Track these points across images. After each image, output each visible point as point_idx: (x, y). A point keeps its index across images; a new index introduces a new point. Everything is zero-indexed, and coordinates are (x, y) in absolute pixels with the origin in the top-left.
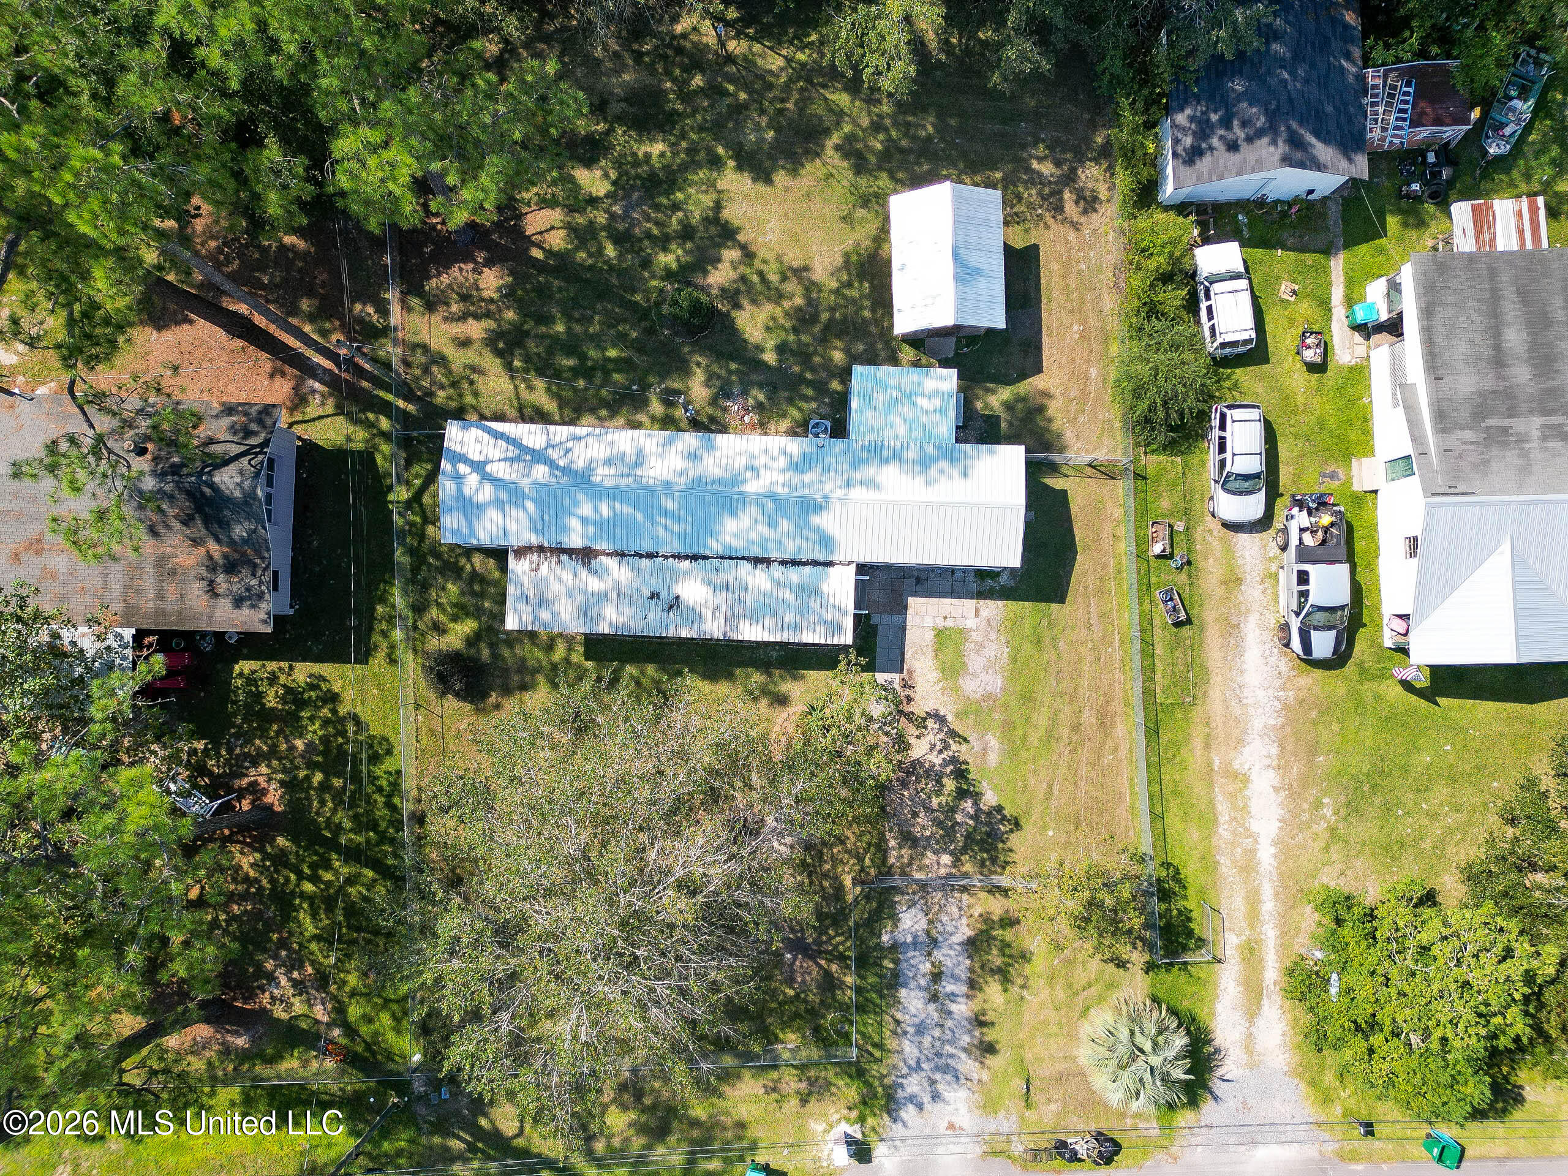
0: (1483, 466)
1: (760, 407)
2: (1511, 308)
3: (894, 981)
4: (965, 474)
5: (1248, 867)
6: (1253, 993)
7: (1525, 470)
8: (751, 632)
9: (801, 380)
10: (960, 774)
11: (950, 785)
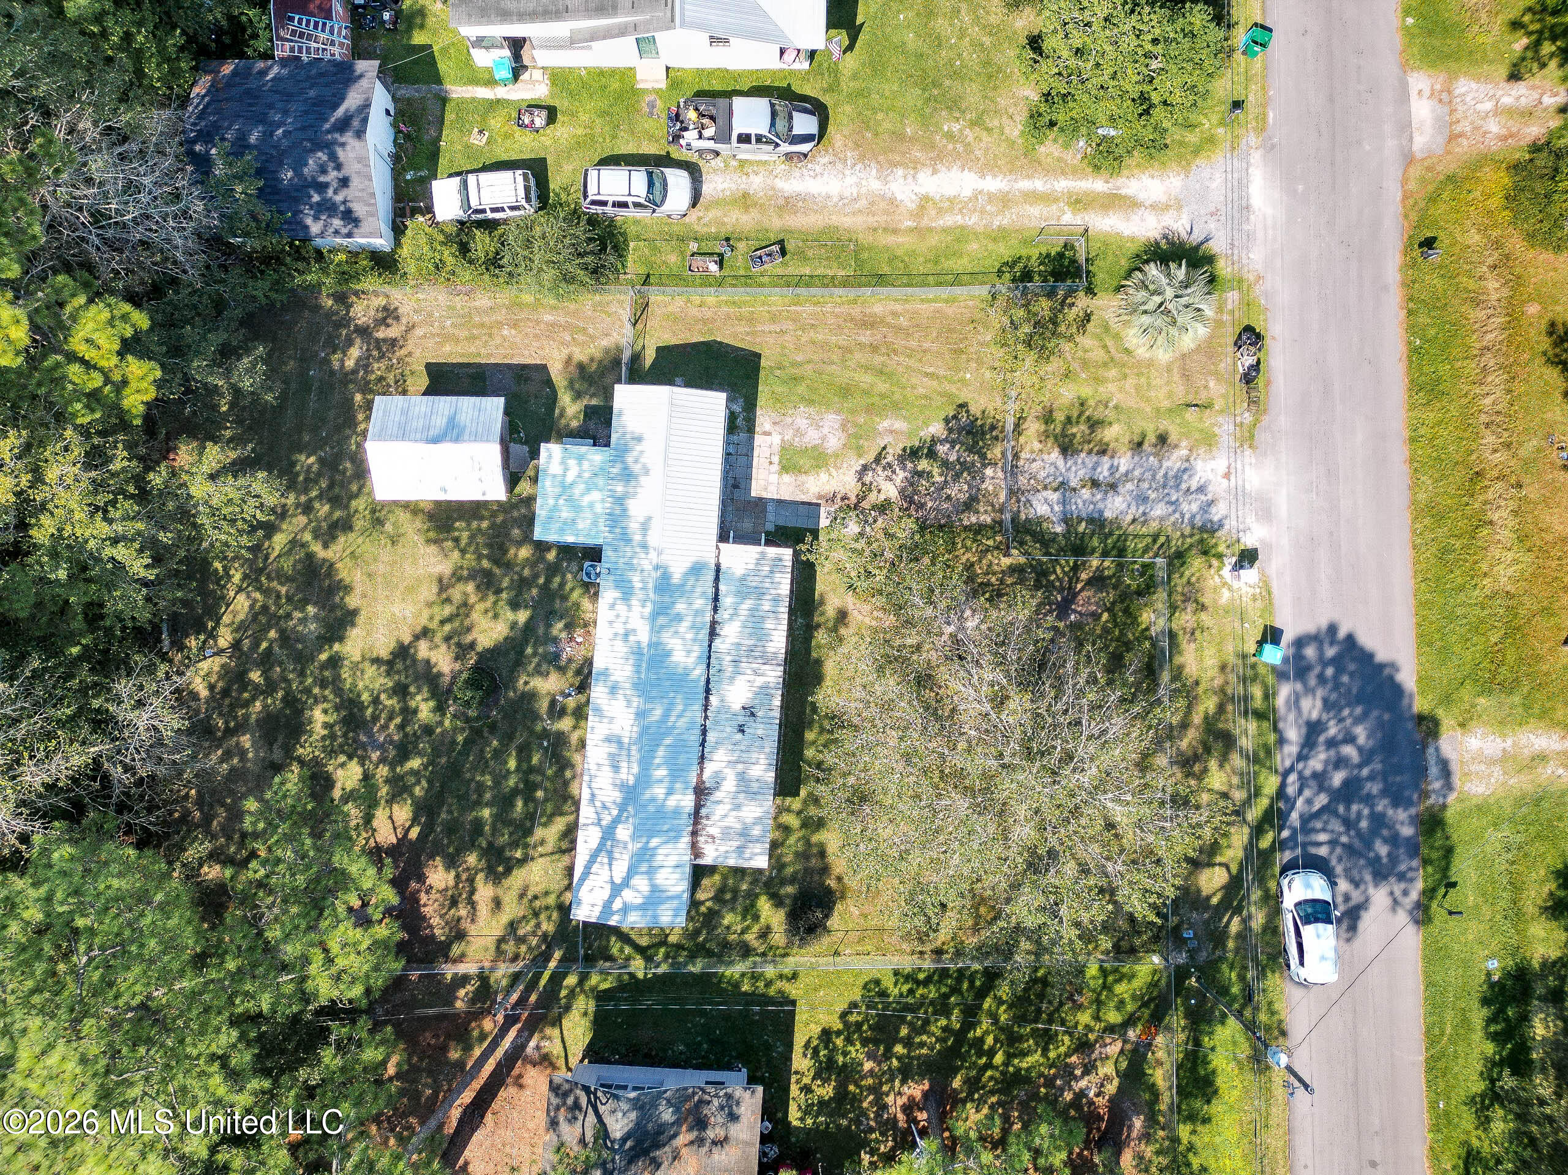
1: (569, 627)
3: (1098, 522)
4: (639, 439)
5: (1004, 201)
6: (1114, 202)
8: (778, 641)
9: (545, 588)
10: (913, 454)
11: (923, 464)
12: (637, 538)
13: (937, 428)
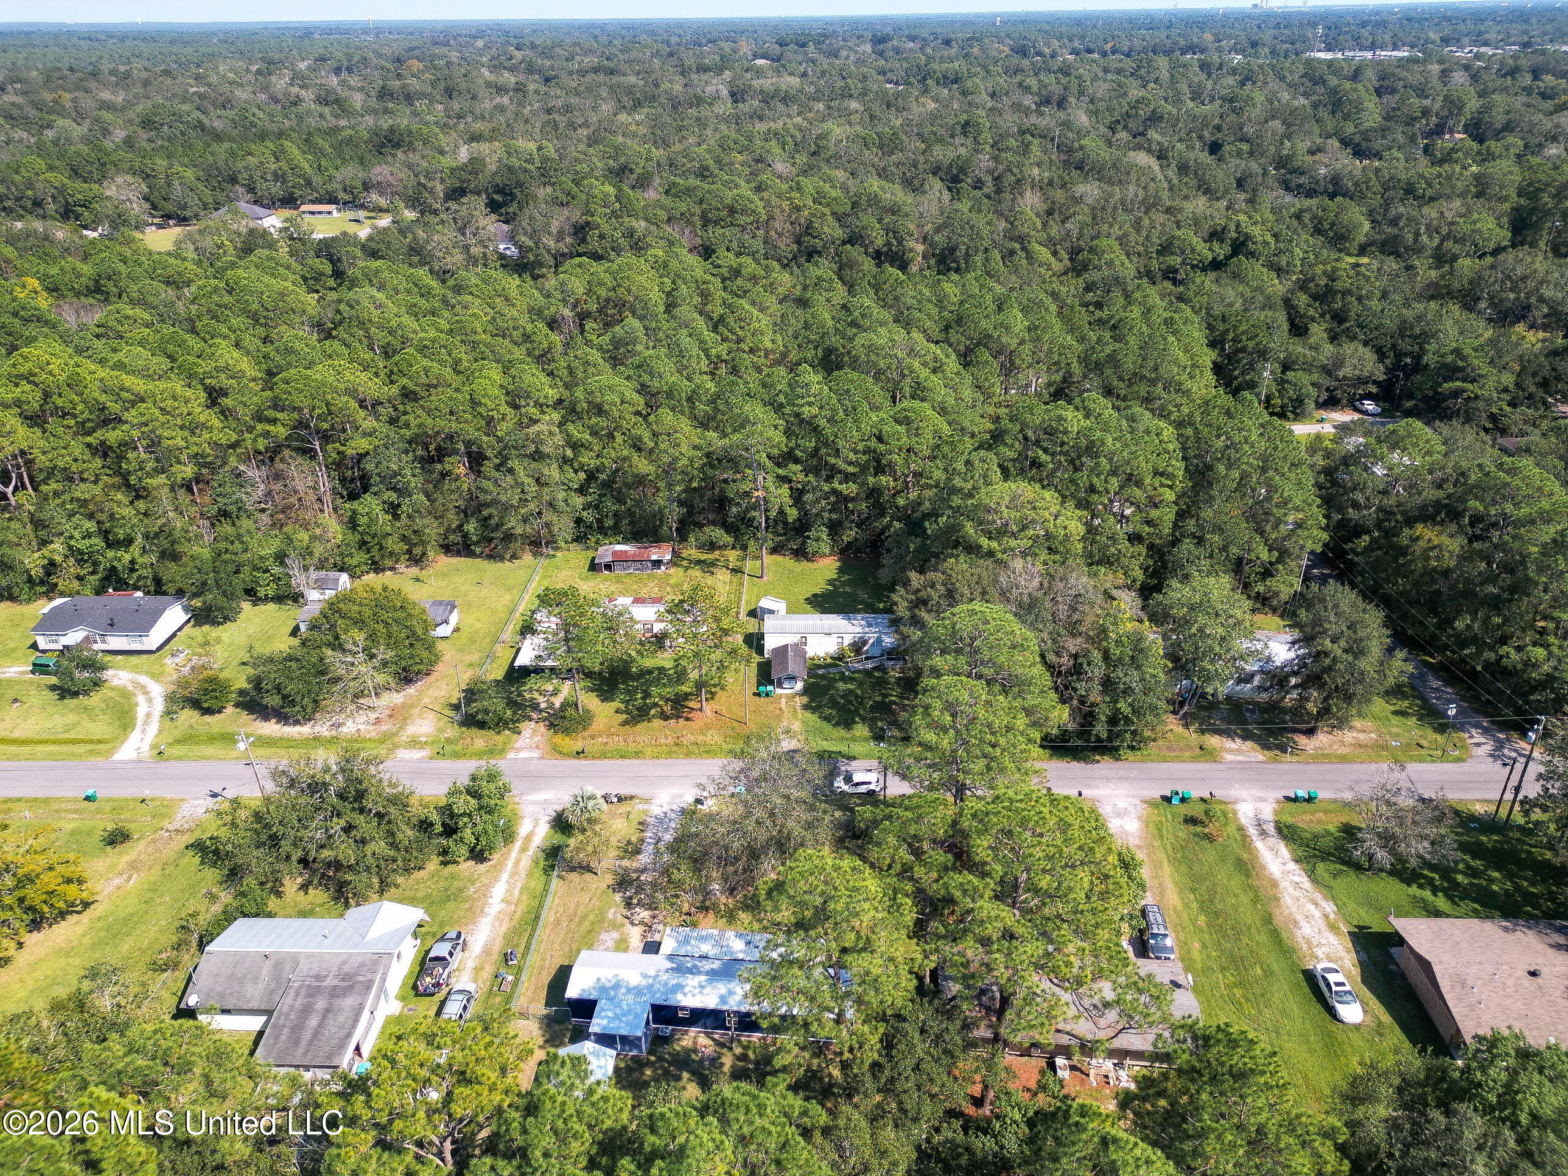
0: (362, 965)
1: (695, 1051)
2: (307, 1035)
3: (674, 843)
4: (599, 979)
5: (513, 874)
6: (528, 838)
7: (344, 963)
9: (670, 1064)
10: (628, 905)
11: (635, 901)
12: (650, 981)
13: (618, 897)
